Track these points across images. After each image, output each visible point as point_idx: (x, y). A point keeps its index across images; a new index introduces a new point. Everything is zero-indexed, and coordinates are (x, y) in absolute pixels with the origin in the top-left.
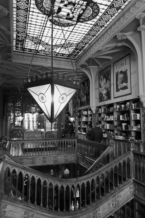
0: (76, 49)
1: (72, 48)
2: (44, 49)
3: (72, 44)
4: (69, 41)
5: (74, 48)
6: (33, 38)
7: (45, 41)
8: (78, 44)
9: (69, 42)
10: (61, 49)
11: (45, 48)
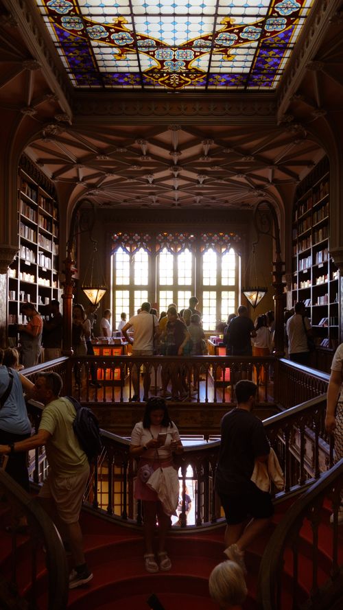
0: (264, 47)
1: (249, 48)
2: (155, 64)
3: (241, 30)
4: (227, 19)
5: (255, 44)
6: (108, 29)
7: (151, 35)
8: (262, 27)
9: (229, 25)
10: (214, 58)
11: (162, 62)
